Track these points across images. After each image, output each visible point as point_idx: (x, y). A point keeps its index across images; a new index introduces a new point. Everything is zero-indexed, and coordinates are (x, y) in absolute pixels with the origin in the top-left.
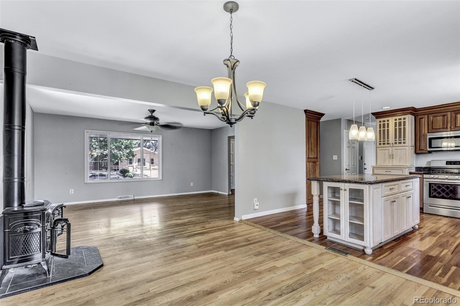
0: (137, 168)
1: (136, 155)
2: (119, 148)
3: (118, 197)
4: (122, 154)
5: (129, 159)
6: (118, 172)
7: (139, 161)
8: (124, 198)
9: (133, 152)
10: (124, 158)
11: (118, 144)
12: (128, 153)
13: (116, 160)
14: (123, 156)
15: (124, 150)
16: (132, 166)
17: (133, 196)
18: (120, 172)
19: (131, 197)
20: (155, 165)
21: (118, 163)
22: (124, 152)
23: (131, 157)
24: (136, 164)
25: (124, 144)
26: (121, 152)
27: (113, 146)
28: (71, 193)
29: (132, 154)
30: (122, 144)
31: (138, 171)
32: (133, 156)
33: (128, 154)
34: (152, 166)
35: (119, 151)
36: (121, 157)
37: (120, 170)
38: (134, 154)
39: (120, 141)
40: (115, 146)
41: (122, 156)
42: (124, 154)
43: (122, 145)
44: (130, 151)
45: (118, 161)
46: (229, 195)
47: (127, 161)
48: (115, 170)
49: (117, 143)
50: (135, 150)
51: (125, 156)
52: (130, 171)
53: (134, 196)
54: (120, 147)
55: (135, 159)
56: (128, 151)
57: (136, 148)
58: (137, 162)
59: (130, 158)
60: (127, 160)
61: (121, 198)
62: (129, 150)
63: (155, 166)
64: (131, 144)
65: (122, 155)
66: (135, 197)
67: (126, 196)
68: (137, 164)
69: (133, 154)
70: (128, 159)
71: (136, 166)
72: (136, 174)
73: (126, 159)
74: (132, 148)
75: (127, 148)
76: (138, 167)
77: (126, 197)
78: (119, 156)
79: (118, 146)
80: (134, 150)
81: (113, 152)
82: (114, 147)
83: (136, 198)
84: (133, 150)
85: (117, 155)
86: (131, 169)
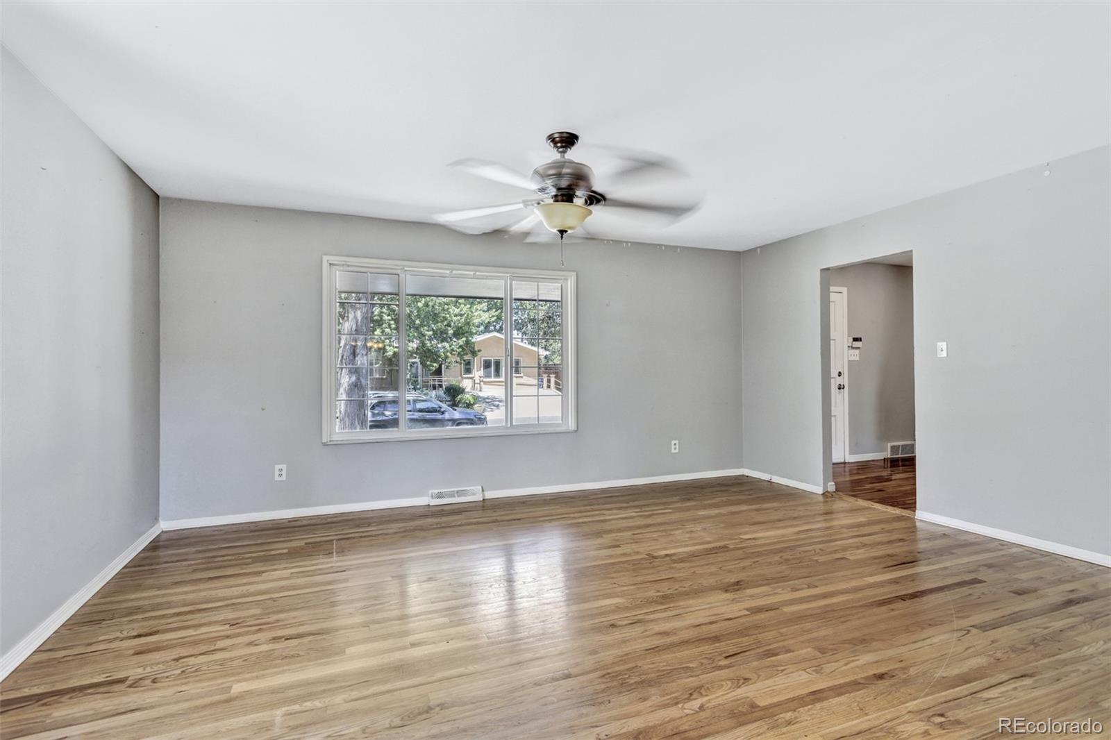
0: (482, 383)
1: (479, 351)
2: (441, 336)
3: (430, 492)
4: (448, 349)
5: (464, 361)
6: (441, 392)
7: (487, 365)
8: (452, 495)
9: (474, 343)
10: (453, 359)
11: (439, 324)
12: (461, 347)
13: (435, 365)
14: (451, 353)
15: (454, 340)
16: (471, 378)
17: (480, 488)
18: (445, 393)
19: (474, 494)
20: (522, 375)
21: (441, 371)
22: (454, 343)
23: (469, 355)
24: (479, 372)
25: (452, 324)
26: (446, 343)
27: (428, 331)
28: (277, 478)
29: (470, 349)
30: (449, 325)
31: (483, 390)
32: (474, 353)
33: (461, 350)
34: (516, 377)
35: (442, 341)
36: (447, 357)
37: (444, 387)
38: (476, 349)
39: (444, 317)
40: (433, 330)
41: (449, 354)
42: (453, 350)
43: (449, 328)
44: (467, 342)
45: (440, 366)
46: (825, 494)
47: (459, 365)
48: (434, 388)
49: (438, 322)
50: (478, 340)
51: (455, 355)
52: (466, 390)
53: (483, 490)
54: (443, 332)
55: (477, 362)
56: (462, 341)
57: (480, 335)
58: (482, 369)
59: (466, 358)
60: (461, 364)
61: (440, 496)
62: (464, 339)
63: (522, 377)
64: (468, 324)
65: (448, 351)
66: (486, 493)
67: (456, 489)
68: (481, 373)
69: (474, 348)
70: (462, 362)
71: (480, 377)
72: (481, 398)
73: (457, 362)
74: (472, 334)
75: (459, 334)
76: (485, 380)
77: (458, 492)
78: (442, 354)
79: (439, 329)
80: (476, 339)
81: (429, 345)
82: (431, 333)
83: (490, 495)
84: (473, 340)
85: (439, 351)
86: (466, 384)
